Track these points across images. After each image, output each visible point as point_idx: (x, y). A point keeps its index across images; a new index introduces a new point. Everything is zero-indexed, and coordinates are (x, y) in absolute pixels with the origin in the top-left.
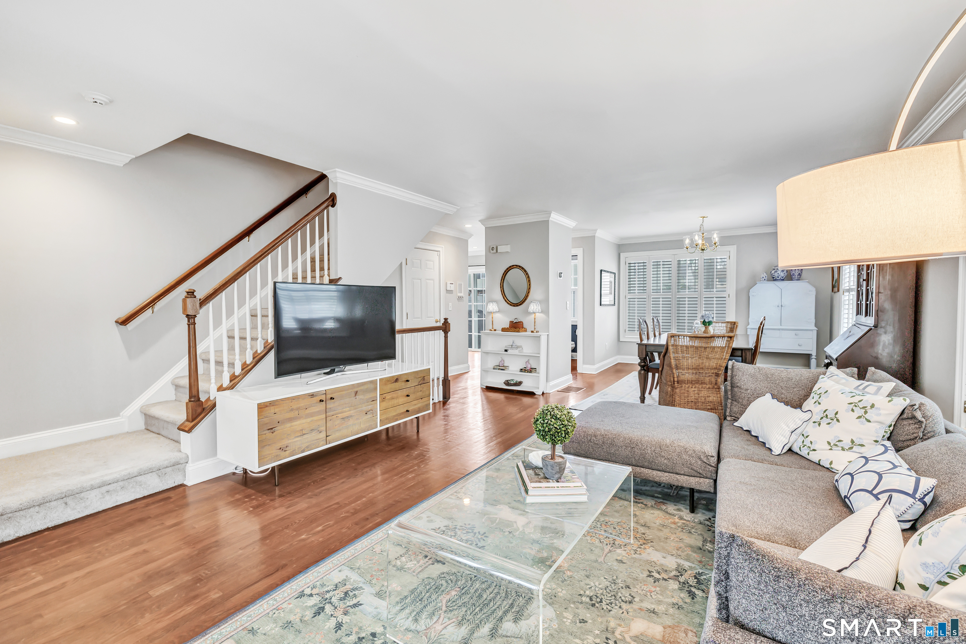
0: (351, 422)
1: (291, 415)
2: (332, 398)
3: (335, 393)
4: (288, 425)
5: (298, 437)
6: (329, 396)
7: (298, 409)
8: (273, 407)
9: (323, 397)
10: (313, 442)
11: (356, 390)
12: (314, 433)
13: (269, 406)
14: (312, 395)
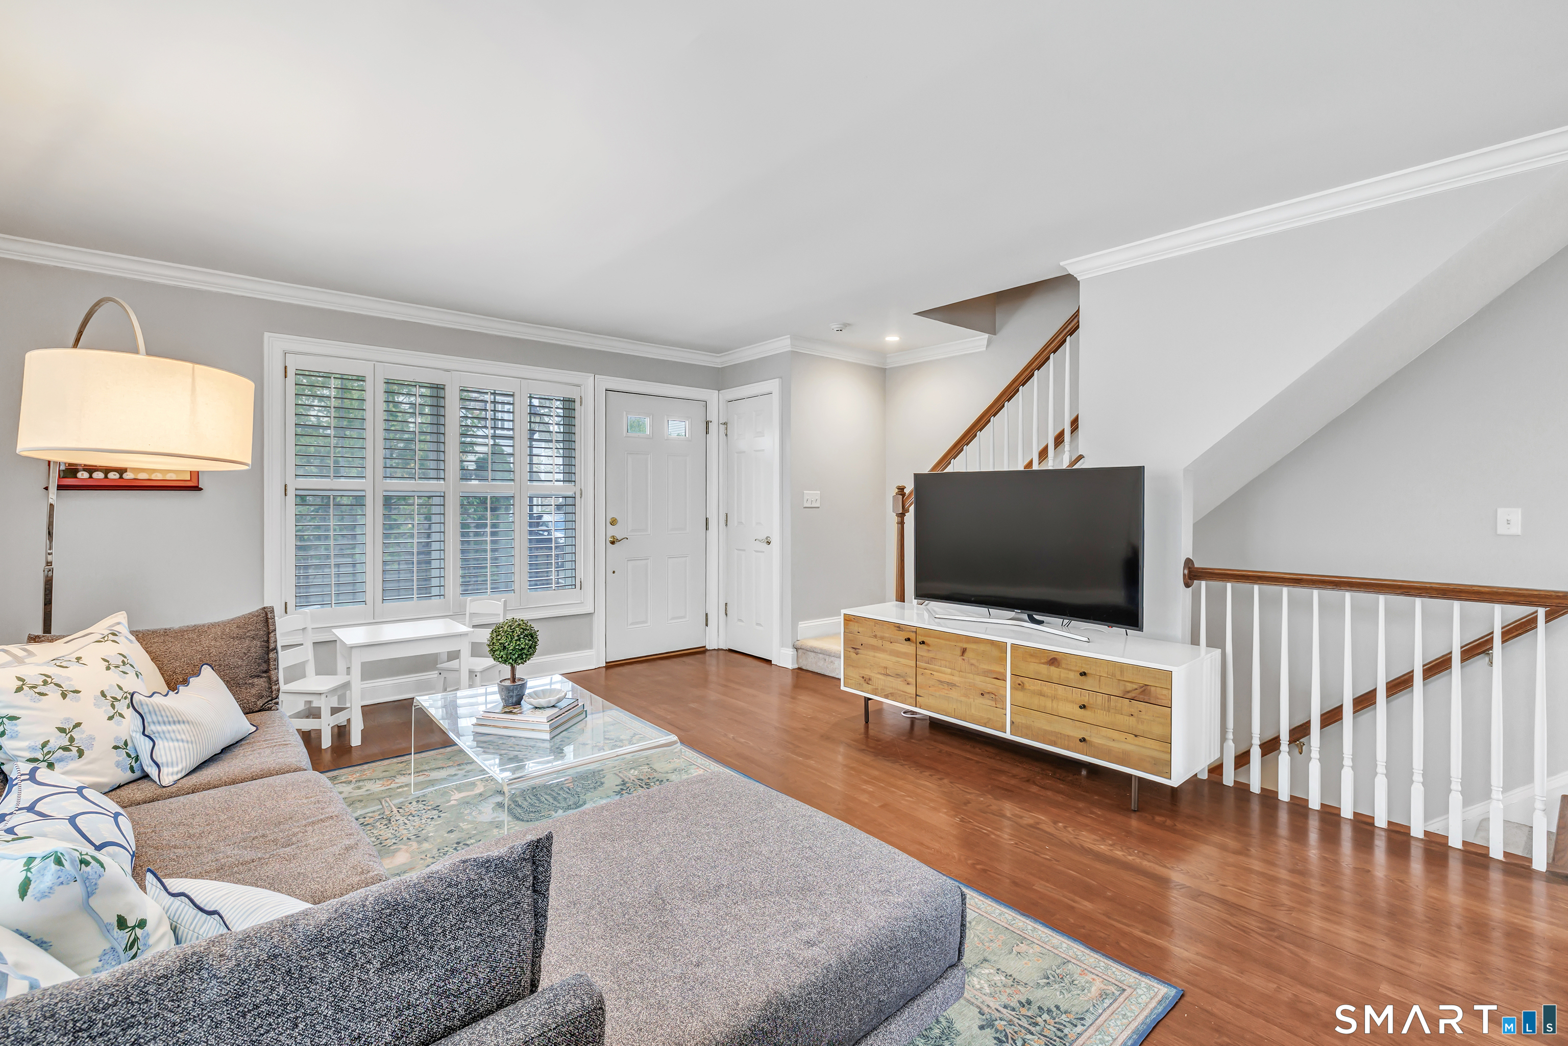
0: (954, 694)
1: (873, 641)
2: (923, 643)
3: (930, 637)
4: (871, 653)
5: (881, 674)
6: (920, 639)
7: (882, 638)
8: (856, 624)
9: (912, 636)
10: (899, 692)
11: (965, 646)
12: (900, 680)
13: (853, 621)
14: (899, 627)
